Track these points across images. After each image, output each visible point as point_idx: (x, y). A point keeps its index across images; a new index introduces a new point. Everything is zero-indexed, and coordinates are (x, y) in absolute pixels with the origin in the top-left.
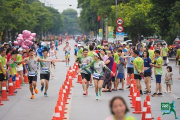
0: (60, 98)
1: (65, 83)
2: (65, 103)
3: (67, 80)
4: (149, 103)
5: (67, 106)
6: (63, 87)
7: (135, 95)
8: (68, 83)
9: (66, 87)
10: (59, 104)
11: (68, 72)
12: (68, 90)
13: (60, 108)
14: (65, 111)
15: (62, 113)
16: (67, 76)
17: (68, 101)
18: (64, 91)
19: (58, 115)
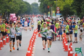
0: (30, 44)
1: (33, 37)
2: (33, 46)
3: (33, 35)
4: (71, 46)
5: (33, 48)
6: (32, 39)
7: (65, 42)
8: (34, 37)
9: (33, 39)
10: (29, 46)
11: (34, 32)
12: (34, 40)
13: (30, 49)
14: (33, 50)
15: (31, 51)
16: (34, 34)
17: (34, 45)
18: (32, 41)
19: (29, 52)
